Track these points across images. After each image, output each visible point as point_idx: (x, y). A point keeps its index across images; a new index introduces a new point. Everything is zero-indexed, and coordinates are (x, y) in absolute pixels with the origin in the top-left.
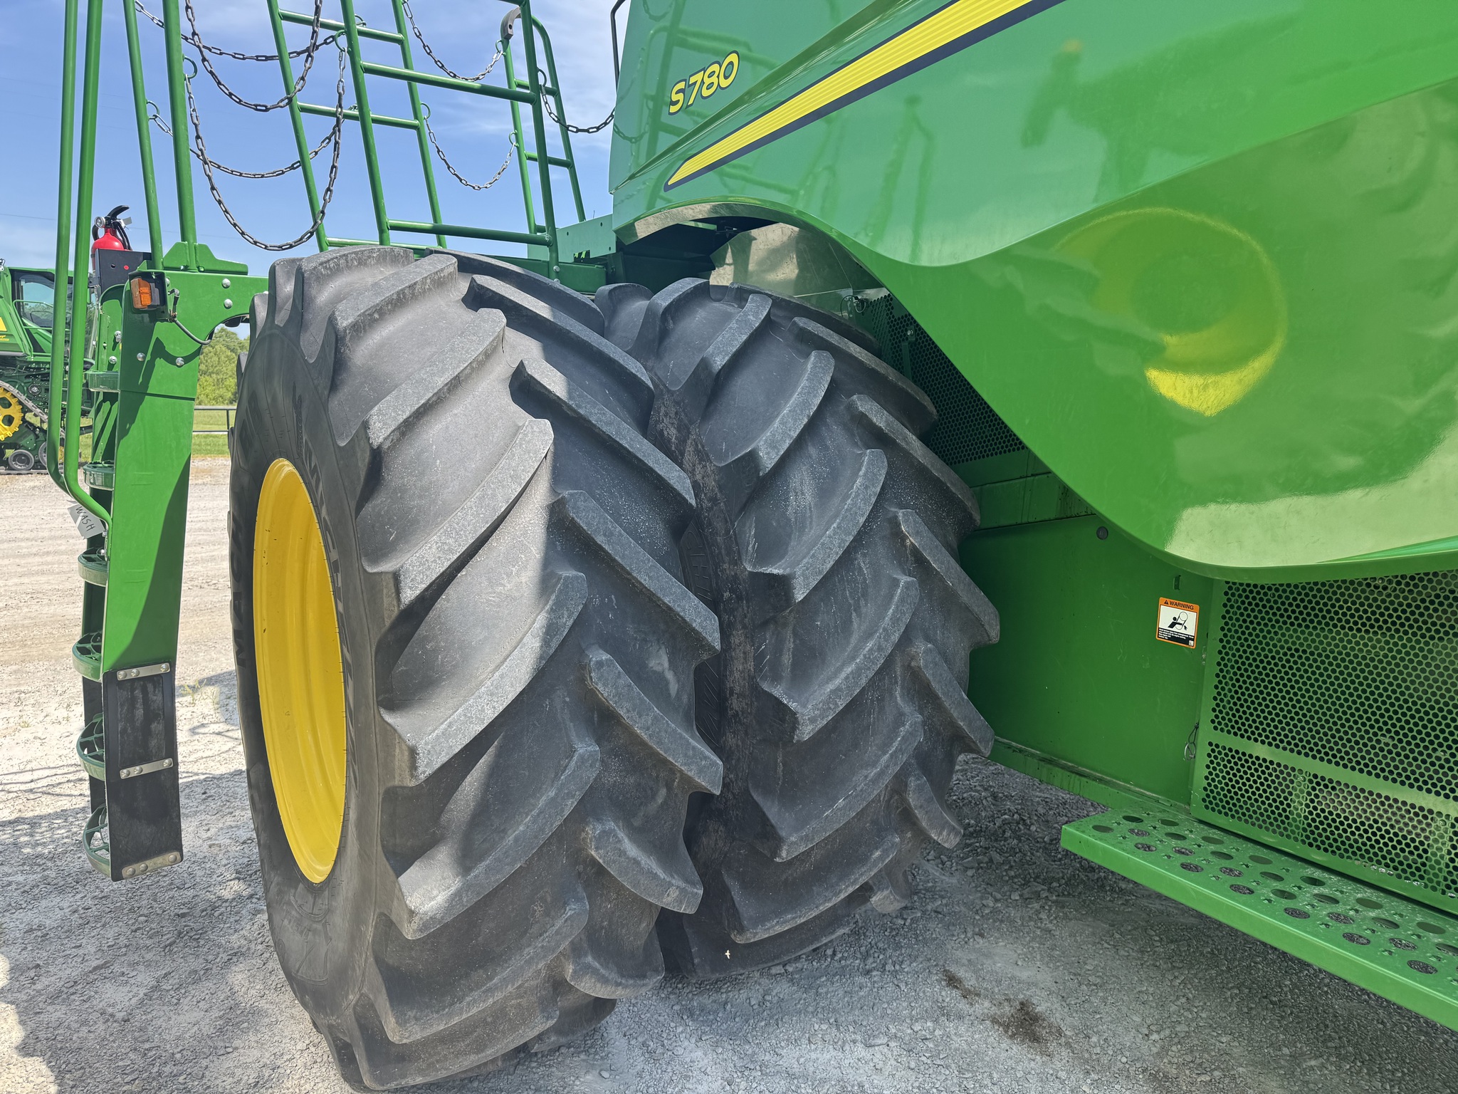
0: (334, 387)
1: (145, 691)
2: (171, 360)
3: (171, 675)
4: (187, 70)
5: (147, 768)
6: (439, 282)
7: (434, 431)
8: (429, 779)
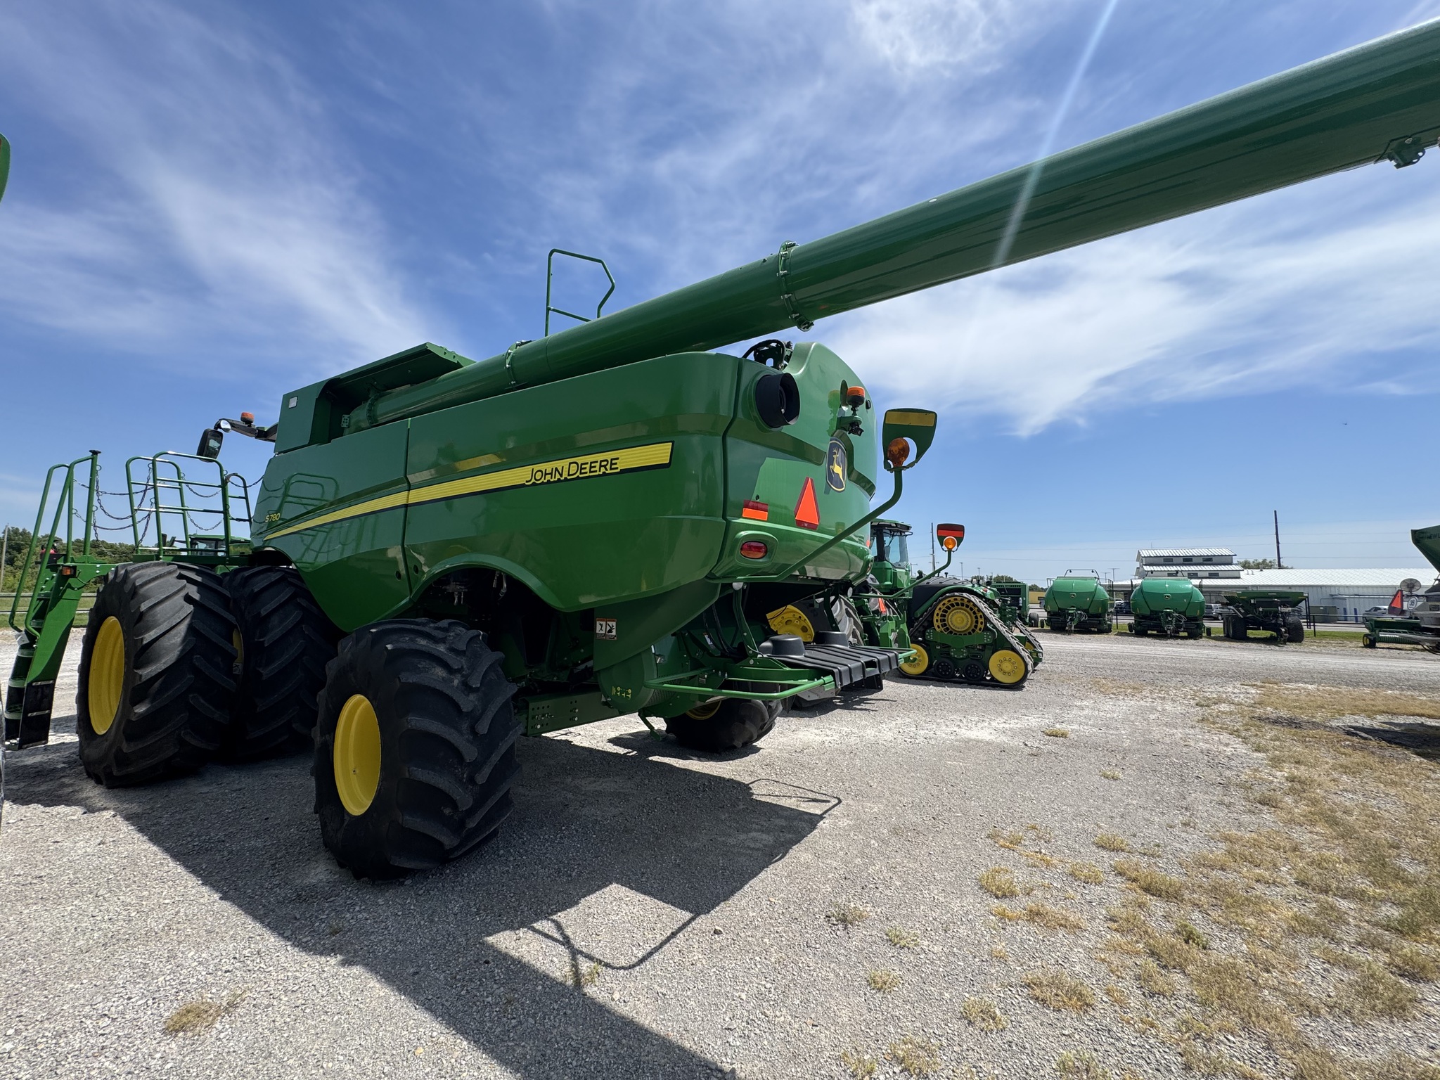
0: (132, 599)
1: (42, 689)
2: (73, 589)
3: (54, 684)
4: (94, 509)
5: (39, 713)
6: (170, 573)
7: (159, 609)
8: (145, 682)
